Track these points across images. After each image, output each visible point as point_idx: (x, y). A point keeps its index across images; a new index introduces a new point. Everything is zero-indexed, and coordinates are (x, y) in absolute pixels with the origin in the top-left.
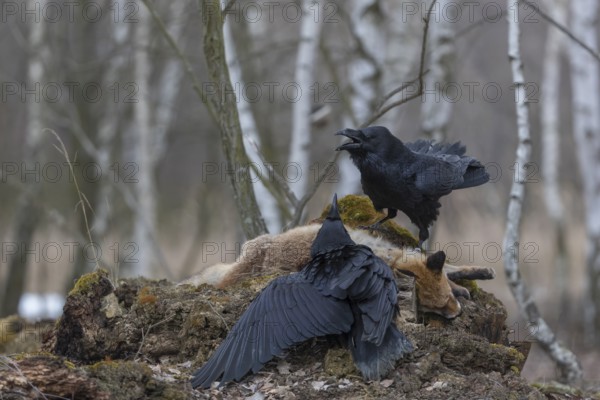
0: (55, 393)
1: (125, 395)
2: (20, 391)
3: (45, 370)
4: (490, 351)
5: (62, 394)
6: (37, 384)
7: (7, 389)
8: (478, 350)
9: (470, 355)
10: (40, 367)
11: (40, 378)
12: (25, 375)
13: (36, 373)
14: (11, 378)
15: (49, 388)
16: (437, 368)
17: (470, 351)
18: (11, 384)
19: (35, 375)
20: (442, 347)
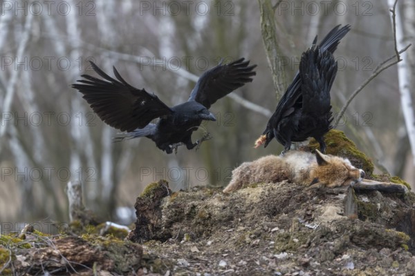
0: (76, 261)
1: (126, 262)
2: (55, 259)
3: (72, 245)
4: (384, 234)
5: (81, 262)
6: (66, 255)
7: (47, 258)
8: (377, 233)
9: (371, 237)
10: (69, 243)
11: (67, 251)
12: (59, 249)
13: (66, 247)
14: (50, 251)
15: (73, 258)
16: (347, 246)
17: (371, 234)
18: (50, 255)
19: (65, 249)
20: (351, 232)
